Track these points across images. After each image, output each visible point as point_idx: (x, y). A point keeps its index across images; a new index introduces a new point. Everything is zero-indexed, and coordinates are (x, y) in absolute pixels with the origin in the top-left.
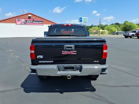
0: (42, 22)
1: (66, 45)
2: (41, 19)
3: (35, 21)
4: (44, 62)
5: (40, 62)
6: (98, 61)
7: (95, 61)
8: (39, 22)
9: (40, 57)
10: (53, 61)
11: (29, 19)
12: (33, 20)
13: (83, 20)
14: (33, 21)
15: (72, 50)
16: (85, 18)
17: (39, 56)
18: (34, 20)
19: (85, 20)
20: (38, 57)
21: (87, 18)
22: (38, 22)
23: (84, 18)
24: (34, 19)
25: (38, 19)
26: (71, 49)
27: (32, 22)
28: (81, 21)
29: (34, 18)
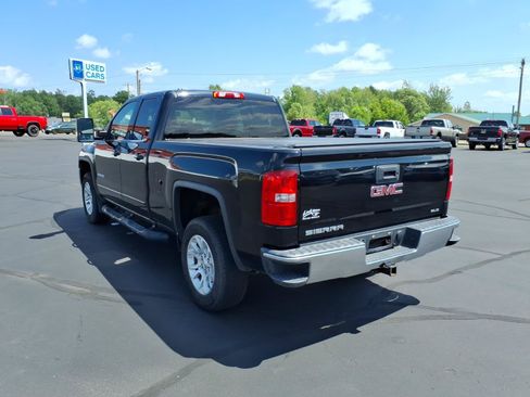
1: (381, 167)
4: (319, 231)
5: (309, 233)
6: (437, 210)
7: (432, 211)
9: (311, 216)
10: (342, 226)
13: (85, 71)
15: (393, 181)
16: (95, 64)
17: (310, 212)
19: (95, 72)
20: (305, 215)
21: (104, 65)
23: (91, 63)
26: (392, 177)
28: (79, 75)
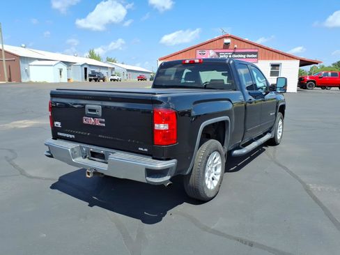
0: (256, 56)
2: (254, 47)
3: (237, 53)
6: (146, 150)
7: (140, 149)
8: (248, 56)
11: (224, 48)
12: (233, 51)
14: (234, 53)
15: (97, 116)
18: (237, 51)
22: (244, 56)
24: (235, 48)
25: (246, 47)
27: (230, 56)
29: (236, 46)
